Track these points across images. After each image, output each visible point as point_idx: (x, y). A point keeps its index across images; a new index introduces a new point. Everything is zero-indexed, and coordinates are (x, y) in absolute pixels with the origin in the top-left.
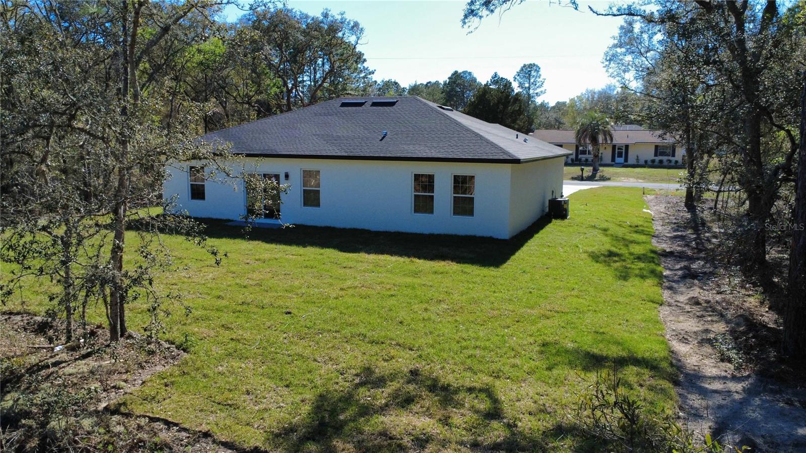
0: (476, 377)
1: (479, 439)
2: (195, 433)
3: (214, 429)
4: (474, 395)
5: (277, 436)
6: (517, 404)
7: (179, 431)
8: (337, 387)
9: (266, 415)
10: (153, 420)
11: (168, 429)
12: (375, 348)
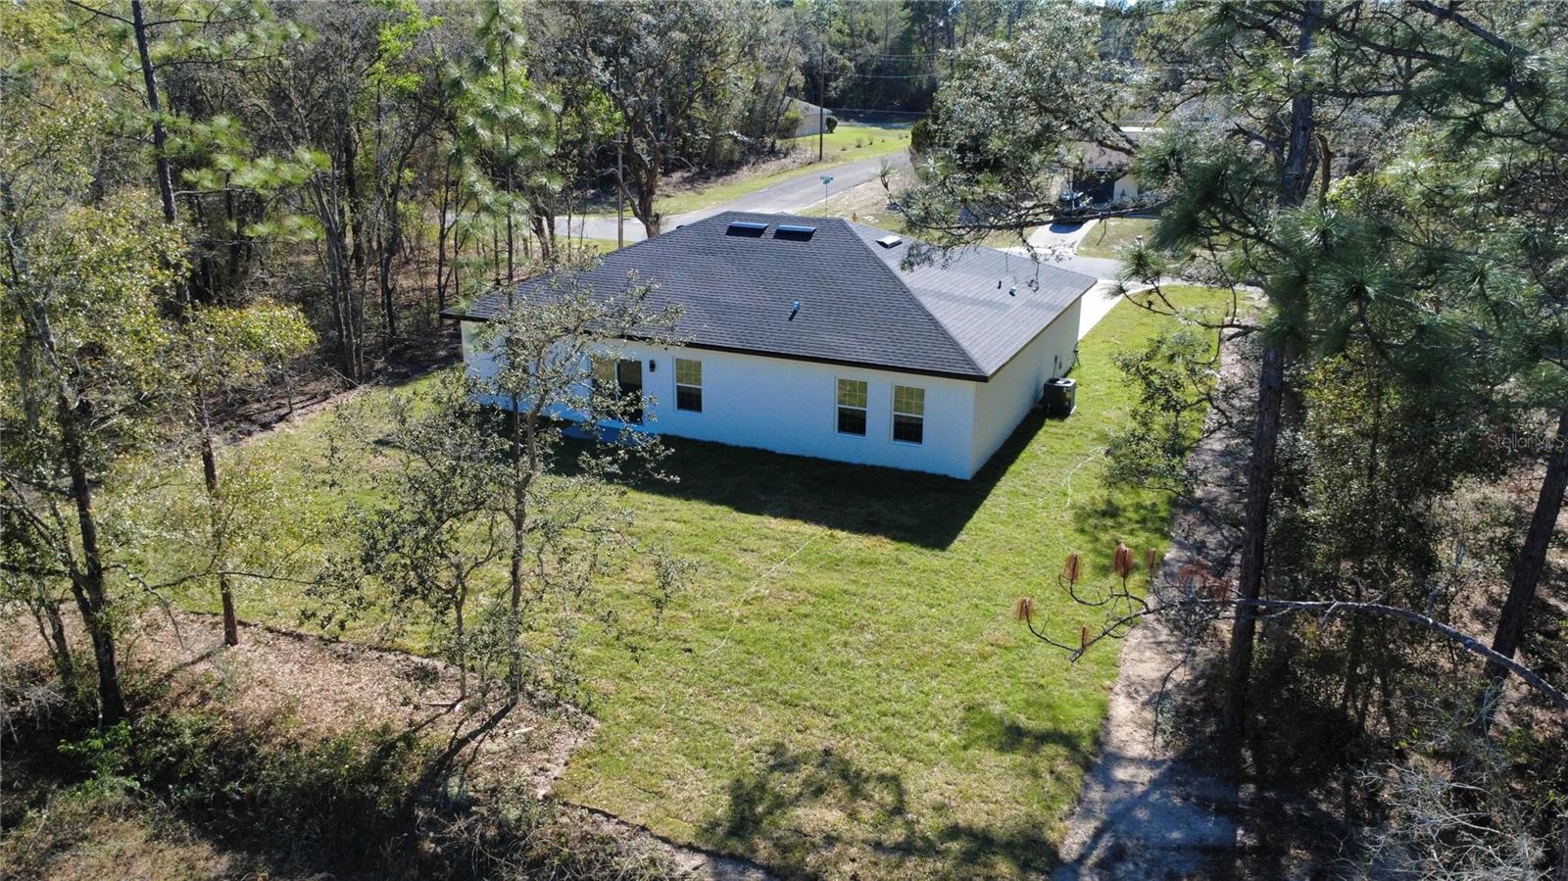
0: (890, 758)
1: (884, 837)
2: (634, 827)
3: (650, 823)
4: (884, 784)
5: (706, 830)
6: (925, 796)
7: (617, 823)
8: (752, 769)
9: (691, 805)
10: (592, 811)
11: (608, 821)
12: (789, 713)
